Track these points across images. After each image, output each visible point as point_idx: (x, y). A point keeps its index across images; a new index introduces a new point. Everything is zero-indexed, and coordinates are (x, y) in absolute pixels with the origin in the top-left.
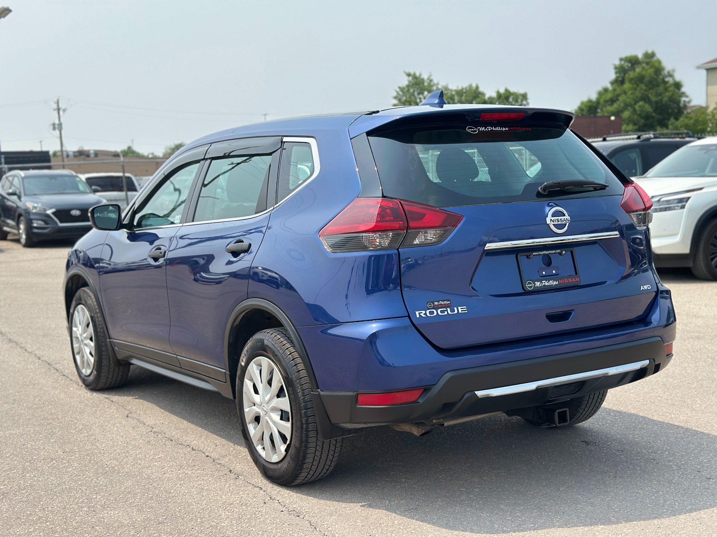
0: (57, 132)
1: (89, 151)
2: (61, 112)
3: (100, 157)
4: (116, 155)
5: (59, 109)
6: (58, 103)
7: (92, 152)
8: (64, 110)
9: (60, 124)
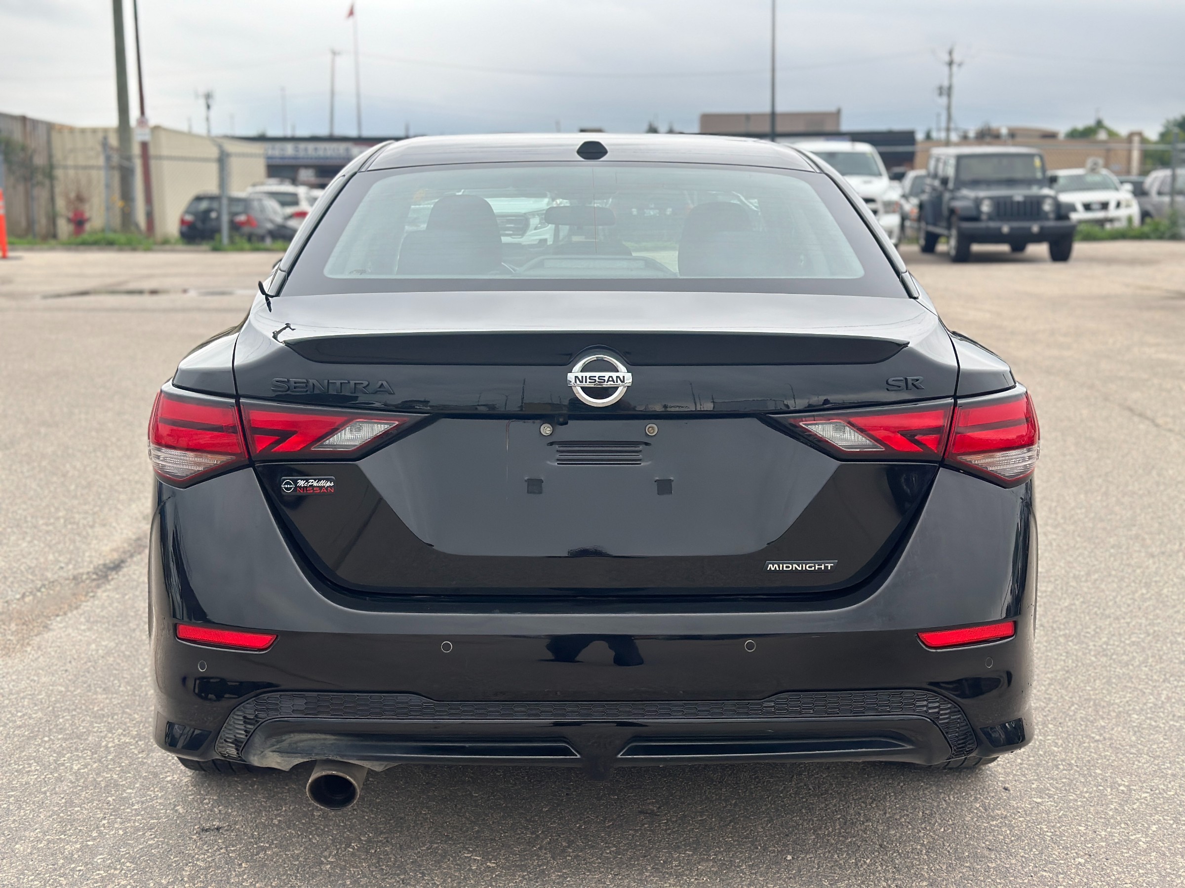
0: (944, 100)
1: (998, 130)
2: (955, 68)
3: (1018, 139)
4: (1051, 136)
5: (951, 64)
6: (950, 53)
7: (1004, 131)
8: (960, 65)
9: (950, 88)
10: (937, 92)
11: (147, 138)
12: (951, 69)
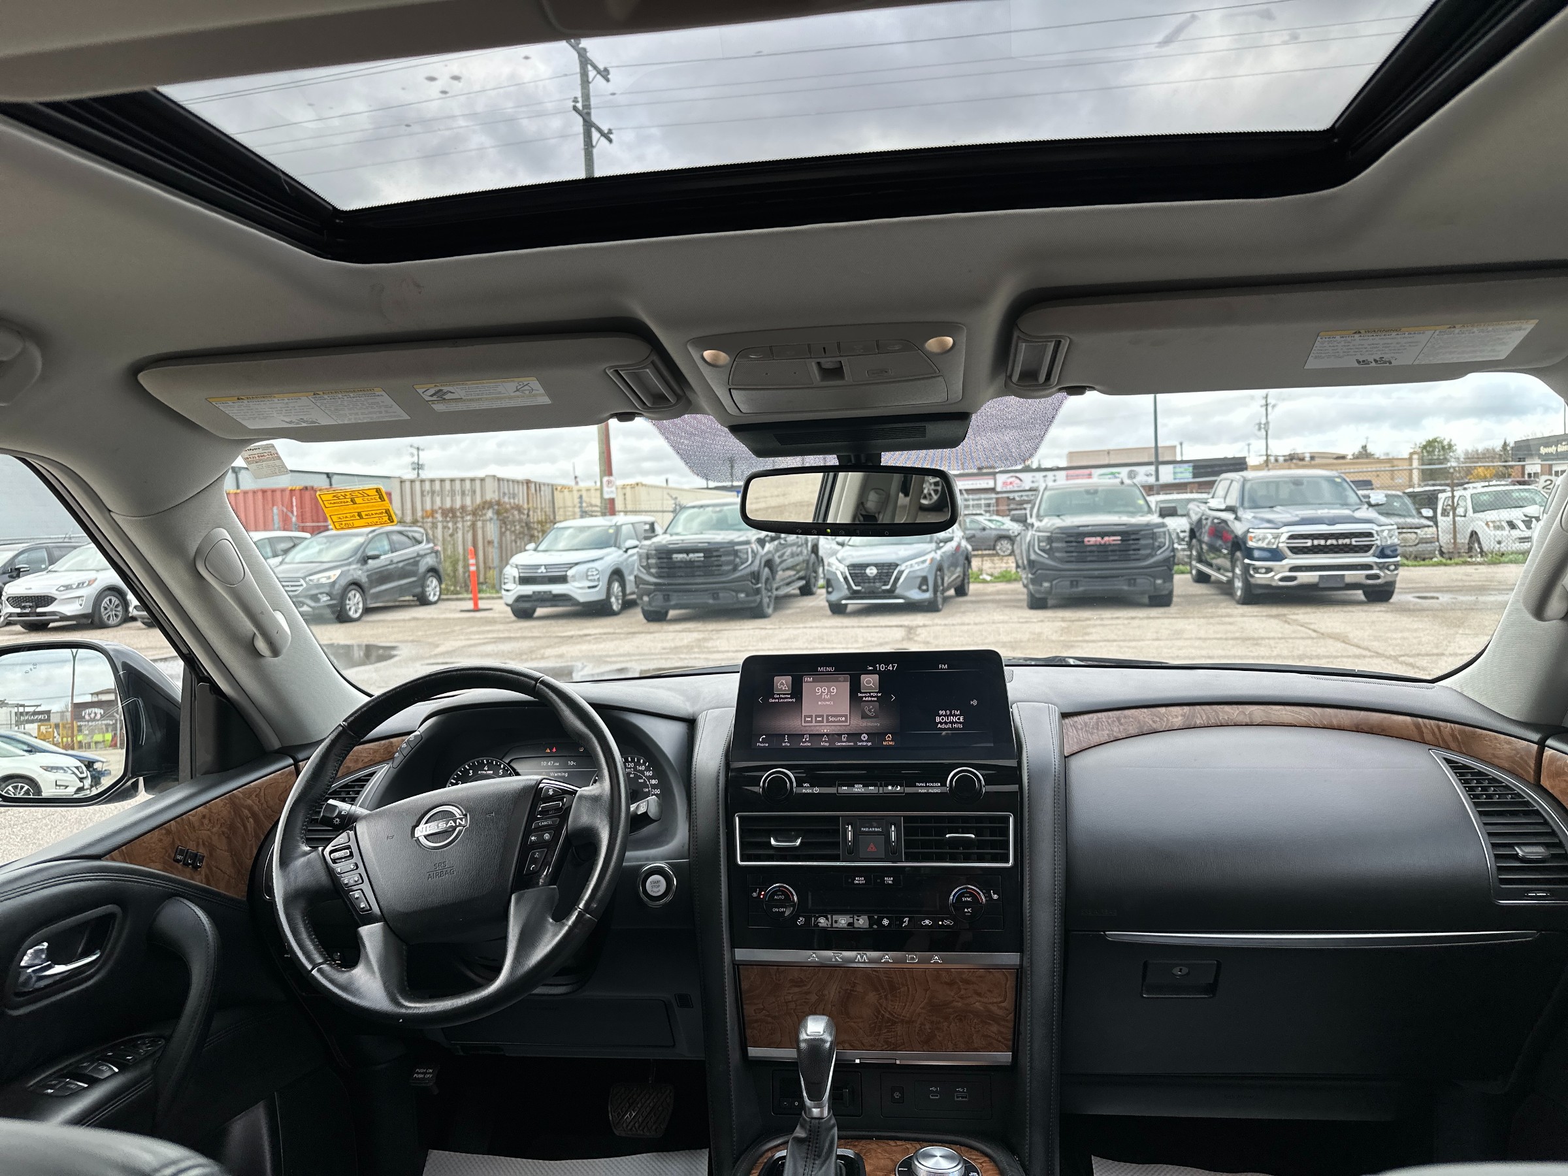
10: (1257, 427)
11: (612, 496)
12: (1267, 409)
